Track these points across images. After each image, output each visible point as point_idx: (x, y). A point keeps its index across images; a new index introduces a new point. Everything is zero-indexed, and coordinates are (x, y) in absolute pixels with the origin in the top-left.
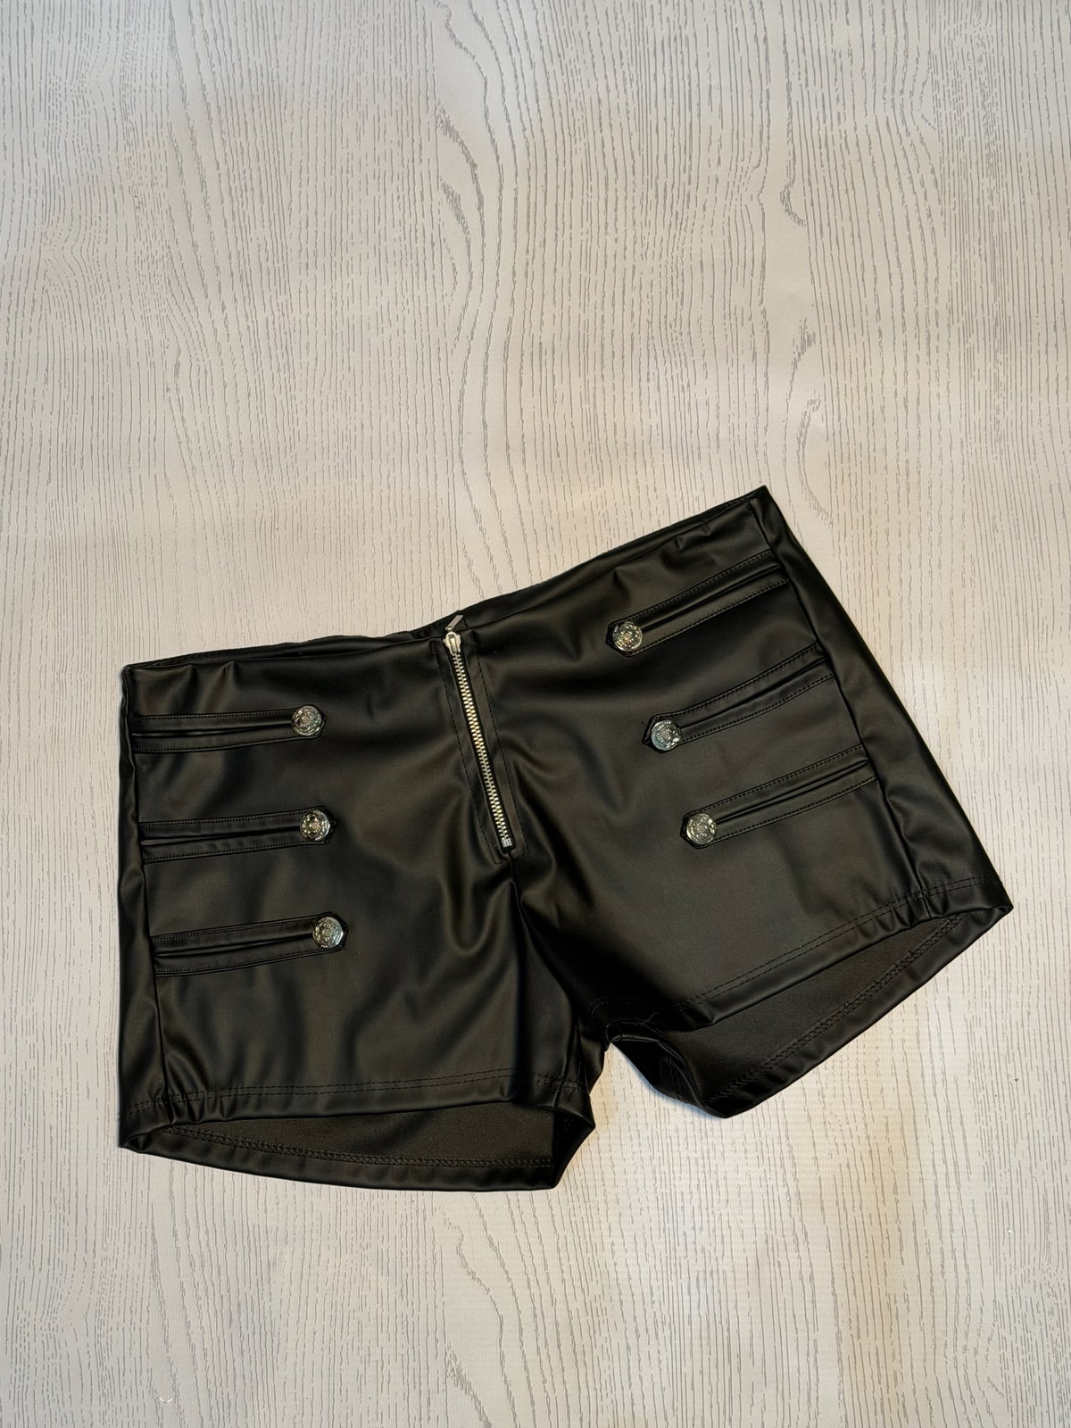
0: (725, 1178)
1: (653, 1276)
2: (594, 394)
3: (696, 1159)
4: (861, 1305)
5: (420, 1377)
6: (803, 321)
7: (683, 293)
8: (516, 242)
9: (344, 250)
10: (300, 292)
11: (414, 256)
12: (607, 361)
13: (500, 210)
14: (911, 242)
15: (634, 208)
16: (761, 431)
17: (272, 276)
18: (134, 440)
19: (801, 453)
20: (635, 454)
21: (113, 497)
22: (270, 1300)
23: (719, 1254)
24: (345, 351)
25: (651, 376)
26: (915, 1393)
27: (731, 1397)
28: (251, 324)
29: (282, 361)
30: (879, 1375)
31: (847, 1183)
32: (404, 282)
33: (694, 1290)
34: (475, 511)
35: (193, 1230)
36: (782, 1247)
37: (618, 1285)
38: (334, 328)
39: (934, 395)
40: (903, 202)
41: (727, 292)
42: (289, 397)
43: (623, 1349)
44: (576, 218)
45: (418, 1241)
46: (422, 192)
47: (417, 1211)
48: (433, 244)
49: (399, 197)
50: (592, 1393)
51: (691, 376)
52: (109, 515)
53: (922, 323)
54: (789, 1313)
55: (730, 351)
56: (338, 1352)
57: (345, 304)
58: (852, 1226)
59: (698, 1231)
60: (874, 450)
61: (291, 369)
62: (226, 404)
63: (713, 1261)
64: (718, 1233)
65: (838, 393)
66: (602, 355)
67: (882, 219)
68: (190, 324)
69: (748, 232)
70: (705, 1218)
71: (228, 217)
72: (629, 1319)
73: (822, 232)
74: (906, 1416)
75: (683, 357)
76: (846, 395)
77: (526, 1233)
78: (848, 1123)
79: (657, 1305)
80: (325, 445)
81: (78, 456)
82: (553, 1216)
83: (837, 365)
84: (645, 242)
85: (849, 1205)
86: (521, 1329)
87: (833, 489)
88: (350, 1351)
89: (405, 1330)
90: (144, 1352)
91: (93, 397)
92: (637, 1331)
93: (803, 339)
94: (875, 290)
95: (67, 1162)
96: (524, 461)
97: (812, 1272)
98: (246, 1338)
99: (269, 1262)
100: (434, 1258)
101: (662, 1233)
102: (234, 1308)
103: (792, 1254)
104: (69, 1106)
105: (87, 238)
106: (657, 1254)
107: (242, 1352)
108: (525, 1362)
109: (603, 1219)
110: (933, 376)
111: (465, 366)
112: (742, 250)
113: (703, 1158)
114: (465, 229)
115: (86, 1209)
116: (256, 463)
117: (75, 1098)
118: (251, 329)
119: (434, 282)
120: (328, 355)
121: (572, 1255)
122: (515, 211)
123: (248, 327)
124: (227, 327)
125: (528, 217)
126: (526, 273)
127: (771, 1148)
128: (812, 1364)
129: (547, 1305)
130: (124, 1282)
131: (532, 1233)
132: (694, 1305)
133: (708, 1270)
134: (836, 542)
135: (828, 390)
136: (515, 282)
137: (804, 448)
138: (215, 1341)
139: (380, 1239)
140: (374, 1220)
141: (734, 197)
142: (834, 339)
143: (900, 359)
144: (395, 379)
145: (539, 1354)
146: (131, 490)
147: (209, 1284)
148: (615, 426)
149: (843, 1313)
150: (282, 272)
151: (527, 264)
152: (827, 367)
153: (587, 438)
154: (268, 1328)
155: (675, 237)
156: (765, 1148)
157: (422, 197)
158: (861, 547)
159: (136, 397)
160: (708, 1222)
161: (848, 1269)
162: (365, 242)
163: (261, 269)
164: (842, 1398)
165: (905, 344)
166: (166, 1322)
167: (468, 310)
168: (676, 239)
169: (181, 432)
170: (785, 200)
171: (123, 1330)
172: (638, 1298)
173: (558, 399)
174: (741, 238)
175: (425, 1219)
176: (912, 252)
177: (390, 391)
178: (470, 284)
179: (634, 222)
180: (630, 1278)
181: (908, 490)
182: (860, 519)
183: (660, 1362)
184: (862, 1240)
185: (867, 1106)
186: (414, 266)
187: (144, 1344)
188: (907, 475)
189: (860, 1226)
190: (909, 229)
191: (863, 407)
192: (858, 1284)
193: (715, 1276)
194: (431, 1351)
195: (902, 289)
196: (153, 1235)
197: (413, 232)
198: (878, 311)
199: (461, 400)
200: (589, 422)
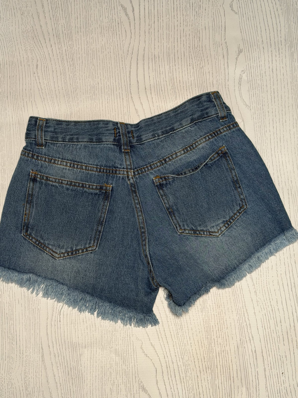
0: (226, 320)
1: (205, 353)
2: (173, 71)
3: (217, 315)
4: (272, 360)
5: (131, 389)
6: (239, 45)
7: (200, 37)
8: (145, 22)
9: (90, 26)
10: (76, 40)
11: (113, 28)
12: (176, 60)
13: (140, 12)
14: (272, 19)
15: (183, 10)
16: (227, 80)
17: (67, 36)
18: (24, 90)
19: (240, 87)
20: (187, 89)
21: (18, 108)
22: (81, 366)
23: (225, 345)
24: (92, 59)
25: (191, 63)
26: (290, 386)
27: (231, 391)
28: (60, 51)
29: (71, 63)
30: (278, 381)
31: (265, 321)
32: (110, 36)
33: (218, 357)
34: (136, 110)
35: (55, 345)
36: (245, 342)
37: (193, 356)
38: (88, 52)
39: (281, 68)
40: (269, 6)
41: (214, 36)
42: (74, 75)
43: (196, 377)
44: (164, 14)
45: (128, 346)
46: (114, 7)
47: (127, 335)
48: (118, 24)
49: (107, 9)
50: (187, 392)
51: (204, 64)
52: (17, 114)
53: (277, 44)
54: (249, 363)
55: (216, 55)
56: (104, 382)
57: (91, 44)
58: (267, 334)
59: (218, 337)
60: (263, 86)
61: (74, 65)
62: (54, 78)
63: (223, 347)
64: (225, 338)
65: (251, 68)
66: (175, 58)
67: (262, 12)
68: (41, 52)
69: (220, 17)
70: (220, 334)
71: (52, 17)
72: (197, 367)
73: (243, 16)
74: (287, 394)
75: (201, 58)
76: (253, 68)
77: (163, 341)
78: (265, 301)
79: (206, 362)
80: (86, 90)
81: (6, 96)
82: (171, 335)
83: (250, 59)
84: (187, 21)
85: (266, 328)
86: (163, 372)
87: (251, 98)
88: (108, 382)
89: (125, 374)
90: (41, 385)
91: (10, 76)
92: (200, 371)
93: (239, 50)
94: (261, 34)
95: (12, 325)
96: (151, 93)
97: (255, 349)
98: (74, 379)
99: (80, 354)
100: (134, 350)
101: (207, 339)
102: (69, 370)
103: (249, 344)
104: (12, 307)
105: (6, 25)
106: (206, 346)
107: (73, 384)
108: (165, 382)
109: (188, 335)
110: (281, 61)
111: (131, 63)
112: (218, 23)
113: (219, 314)
114: (129, 18)
115: (20, 340)
116: (64, 96)
117: (14, 303)
118: (61, 52)
119: (119, 36)
120: (86, 61)
121: (178, 347)
122: (145, 12)
123: (60, 52)
124: (53, 52)
125: (149, 14)
126: (149, 32)
127: (240, 310)
128: (257, 379)
129: (171, 364)
130: (33, 362)
131: (165, 341)
132: (218, 362)
133: (222, 350)
134: (252, 116)
135: (248, 67)
136: (145, 35)
137: (241, 86)
138: (64, 380)
139: (116, 345)
140: (114, 339)
141: (215, 6)
142: (249, 50)
143: (270, 56)
144: (108, 68)
145: (169, 380)
146: (24, 106)
147: (61, 362)
148: (180, 81)
149: (266, 362)
150: (70, 33)
151: (149, 29)
152: (247, 59)
153: (171, 85)
154: (81, 376)
155: (196, 19)
156: (238, 310)
157: (114, 9)
158: (260, 117)
159: (24, 76)
160: (221, 335)
161: (267, 348)
162: (96, 24)
163: (63, 33)
164: (267, 389)
165: (272, 51)
166: (47, 375)
167: (131, 45)
168: (197, 20)
169: (39, 87)
170: (231, 6)
171: (33, 378)
172: (200, 360)
173: (161, 73)
174: (218, 19)
175: (130, 338)
176: (272, 22)
177: (107, 72)
178: (131, 36)
179: (183, 15)
180: (197, 354)
181: (275, 98)
182: (260, 108)
183: (208, 380)
184: (271, 338)
185: (270, 296)
186: (113, 31)
187: (41, 383)
188: (274, 93)
189: (270, 334)
190: (271, 15)
191: (259, 72)
192: (270, 352)
193: (224, 352)
194: (134, 380)
195: (270, 33)
196: (42, 347)
197: (112, 20)
198: (262, 41)
199: (130, 74)
200: (171, 80)
